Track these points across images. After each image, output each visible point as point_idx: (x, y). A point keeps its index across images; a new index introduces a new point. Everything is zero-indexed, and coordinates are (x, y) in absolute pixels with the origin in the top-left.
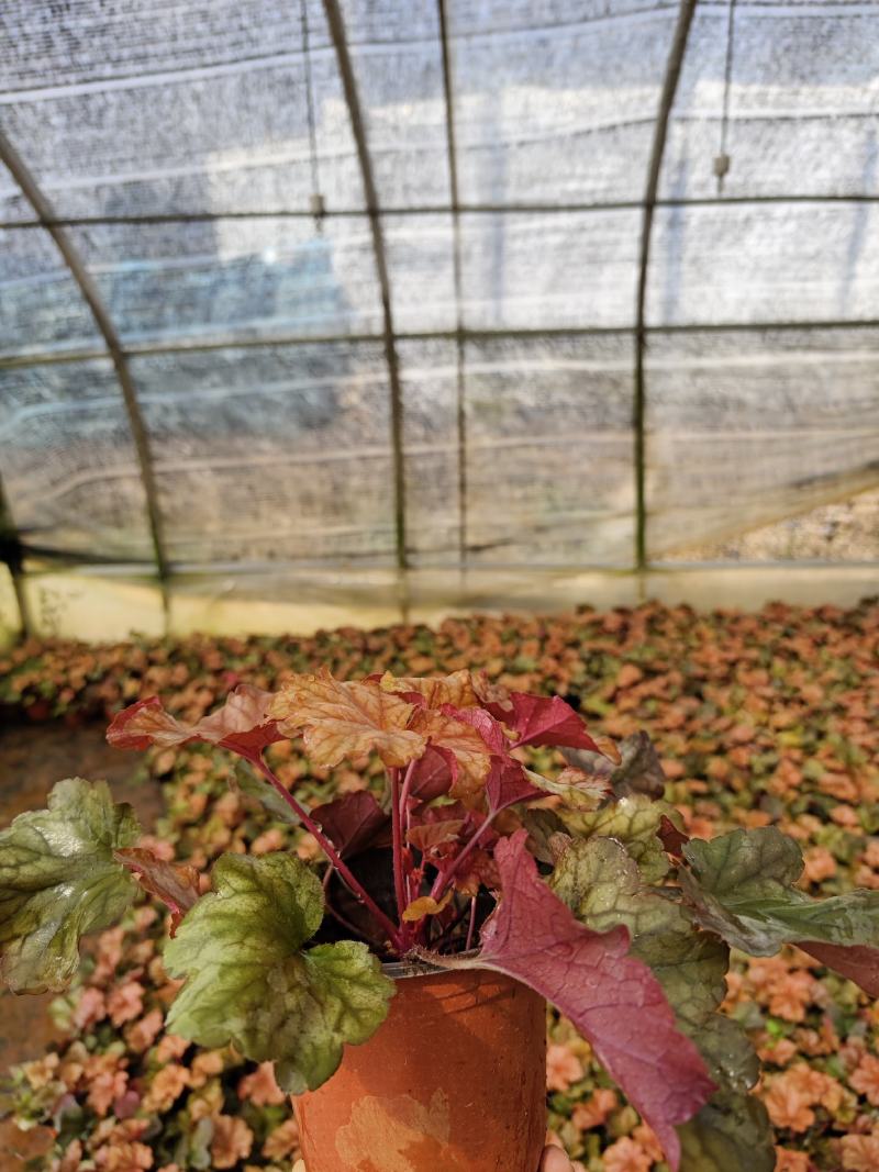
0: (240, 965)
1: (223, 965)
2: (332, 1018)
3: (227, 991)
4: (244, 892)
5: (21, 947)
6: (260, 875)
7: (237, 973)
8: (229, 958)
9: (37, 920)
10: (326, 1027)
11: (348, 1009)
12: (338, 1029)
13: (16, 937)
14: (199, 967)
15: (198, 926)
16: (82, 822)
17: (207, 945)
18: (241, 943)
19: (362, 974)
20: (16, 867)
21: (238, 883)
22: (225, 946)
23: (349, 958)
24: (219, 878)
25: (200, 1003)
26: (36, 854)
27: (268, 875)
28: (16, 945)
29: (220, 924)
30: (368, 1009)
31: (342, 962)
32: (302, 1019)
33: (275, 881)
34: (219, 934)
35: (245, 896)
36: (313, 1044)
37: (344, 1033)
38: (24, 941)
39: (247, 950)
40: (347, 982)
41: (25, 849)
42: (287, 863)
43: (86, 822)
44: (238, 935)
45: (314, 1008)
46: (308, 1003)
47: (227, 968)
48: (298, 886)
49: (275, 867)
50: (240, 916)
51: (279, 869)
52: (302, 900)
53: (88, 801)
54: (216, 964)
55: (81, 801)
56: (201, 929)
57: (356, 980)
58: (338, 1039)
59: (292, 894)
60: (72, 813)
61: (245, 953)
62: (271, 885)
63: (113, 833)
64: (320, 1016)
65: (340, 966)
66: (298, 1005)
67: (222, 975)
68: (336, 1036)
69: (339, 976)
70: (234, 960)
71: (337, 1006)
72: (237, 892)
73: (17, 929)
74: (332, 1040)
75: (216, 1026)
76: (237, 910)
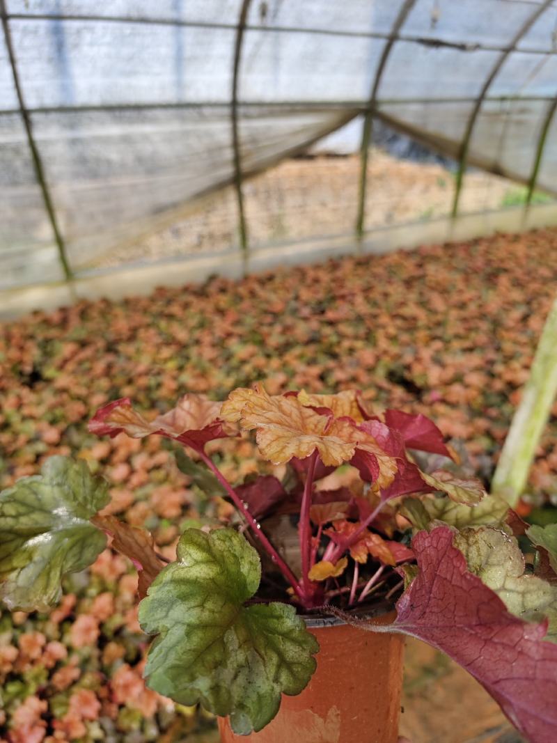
0: (203, 626)
1: (189, 625)
2: (272, 670)
3: (194, 651)
4: (202, 562)
5: (18, 576)
6: (214, 548)
7: (200, 634)
8: (193, 620)
9: (30, 558)
10: (267, 678)
11: (283, 663)
12: (276, 680)
13: (13, 569)
14: (168, 626)
15: (167, 588)
16: (66, 487)
17: (174, 606)
18: (202, 606)
19: (291, 631)
20: (16, 517)
21: (198, 555)
22: (189, 609)
23: (279, 617)
24: (183, 550)
25: (172, 660)
26: (31, 509)
27: (220, 548)
28: (13, 575)
29: (184, 588)
30: (299, 663)
31: (275, 621)
32: (249, 671)
33: (225, 553)
34: (184, 598)
35: (203, 566)
36: (258, 693)
37: (281, 684)
38: (19, 573)
39: (207, 613)
40: (280, 637)
41: (23, 503)
42: (233, 538)
43: (69, 487)
44: (199, 600)
45: (258, 661)
46: (254, 657)
47: (191, 629)
48: (242, 558)
49: (224, 541)
50: (199, 582)
51: (227, 544)
52: (245, 568)
53: (71, 473)
54: (184, 624)
55: (66, 472)
56: (169, 591)
57: (287, 636)
58: (278, 689)
59: (238, 564)
60: (59, 479)
61: (206, 615)
62: (223, 556)
63: (89, 498)
64: (262, 668)
65: (273, 623)
66: (247, 660)
67: (188, 634)
68: (275, 685)
69: (274, 631)
70: (198, 622)
71: (275, 659)
72: (197, 563)
73: (15, 563)
74: (273, 689)
75: (187, 684)
76: (197, 577)
